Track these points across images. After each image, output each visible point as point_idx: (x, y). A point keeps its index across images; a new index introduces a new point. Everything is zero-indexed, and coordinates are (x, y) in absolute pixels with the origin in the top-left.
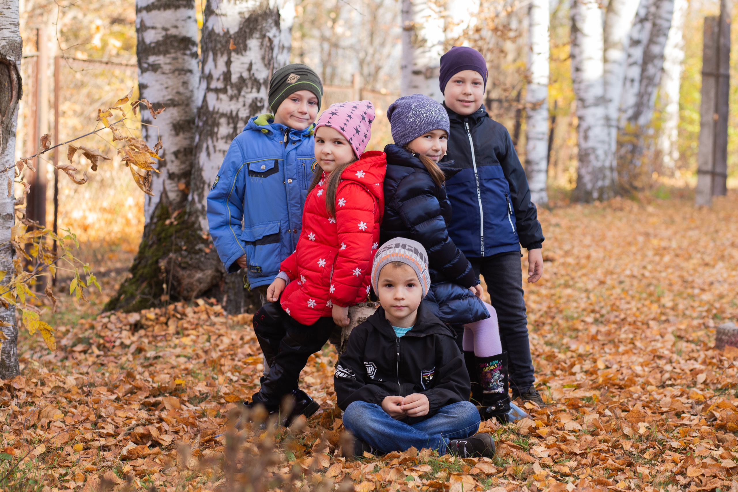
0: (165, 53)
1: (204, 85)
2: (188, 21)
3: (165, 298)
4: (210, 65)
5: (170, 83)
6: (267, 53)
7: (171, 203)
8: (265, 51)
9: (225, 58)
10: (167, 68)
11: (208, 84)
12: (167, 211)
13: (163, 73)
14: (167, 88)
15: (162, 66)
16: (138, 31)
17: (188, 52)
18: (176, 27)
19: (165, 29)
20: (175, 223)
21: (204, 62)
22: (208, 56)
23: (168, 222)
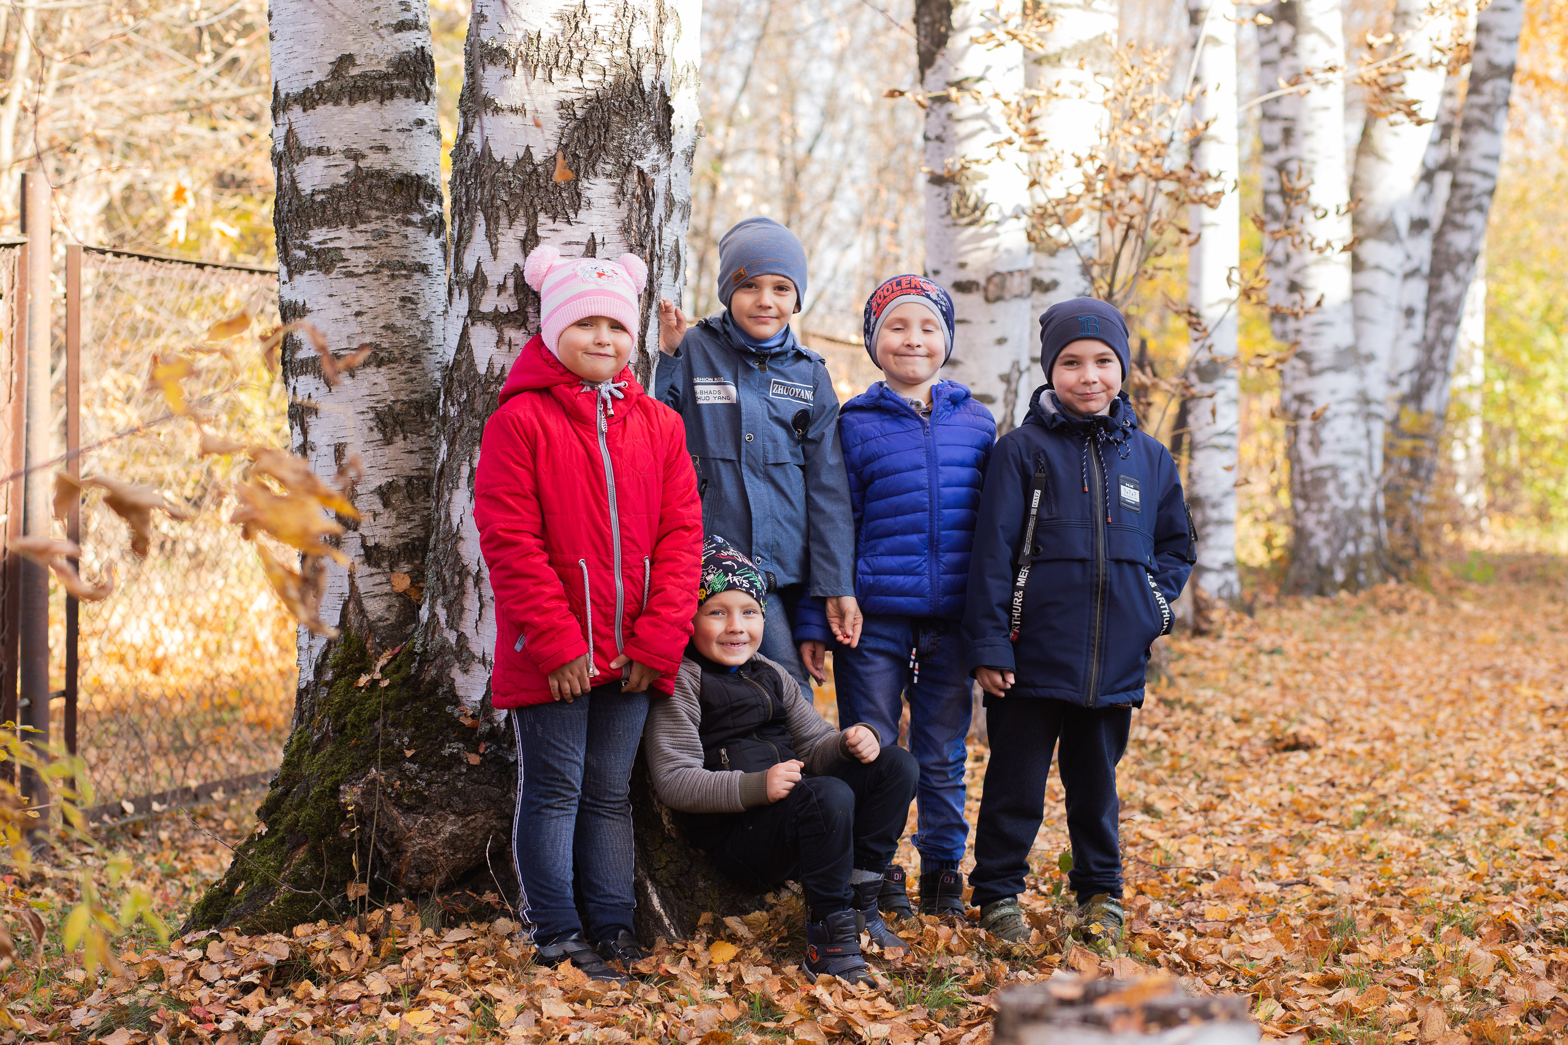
0: (355, 219)
1: (461, 305)
2: (416, 132)
3: (356, 890)
4: (477, 249)
5: (368, 301)
6: (635, 215)
7: (372, 628)
8: (631, 210)
9: (520, 230)
10: (358, 260)
11: (474, 301)
12: (363, 650)
13: (350, 275)
14: (358, 314)
15: (346, 254)
16: (278, 160)
17: (416, 217)
18: (384, 149)
19: (355, 155)
20: (385, 683)
21: (461, 242)
22: (472, 227)
23: (363, 680)
